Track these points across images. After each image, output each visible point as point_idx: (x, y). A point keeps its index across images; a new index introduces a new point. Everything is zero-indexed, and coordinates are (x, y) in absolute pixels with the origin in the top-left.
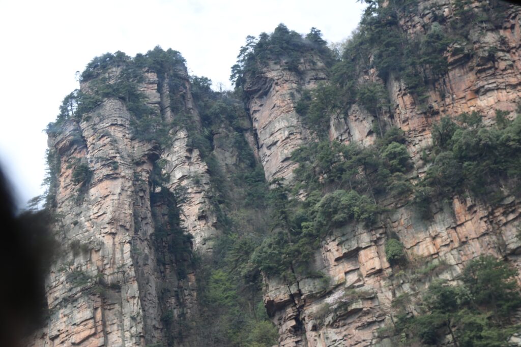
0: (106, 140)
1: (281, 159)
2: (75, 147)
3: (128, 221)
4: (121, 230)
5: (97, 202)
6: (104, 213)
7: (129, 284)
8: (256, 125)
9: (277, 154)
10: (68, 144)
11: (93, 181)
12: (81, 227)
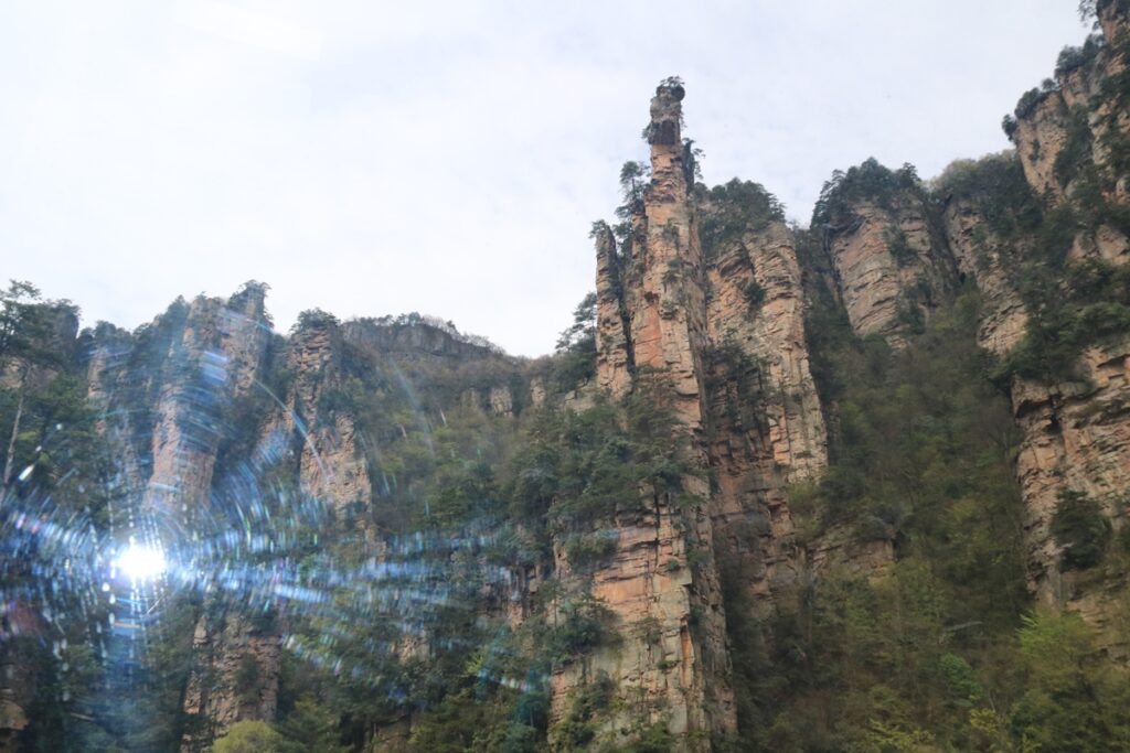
0: (777, 261)
1: (871, 302)
2: (740, 267)
3: (800, 338)
4: (795, 348)
5: (770, 319)
6: (781, 330)
7: (809, 397)
8: (839, 266)
9: (867, 297)
10: (733, 263)
11: (766, 300)
12: (757, 342)
